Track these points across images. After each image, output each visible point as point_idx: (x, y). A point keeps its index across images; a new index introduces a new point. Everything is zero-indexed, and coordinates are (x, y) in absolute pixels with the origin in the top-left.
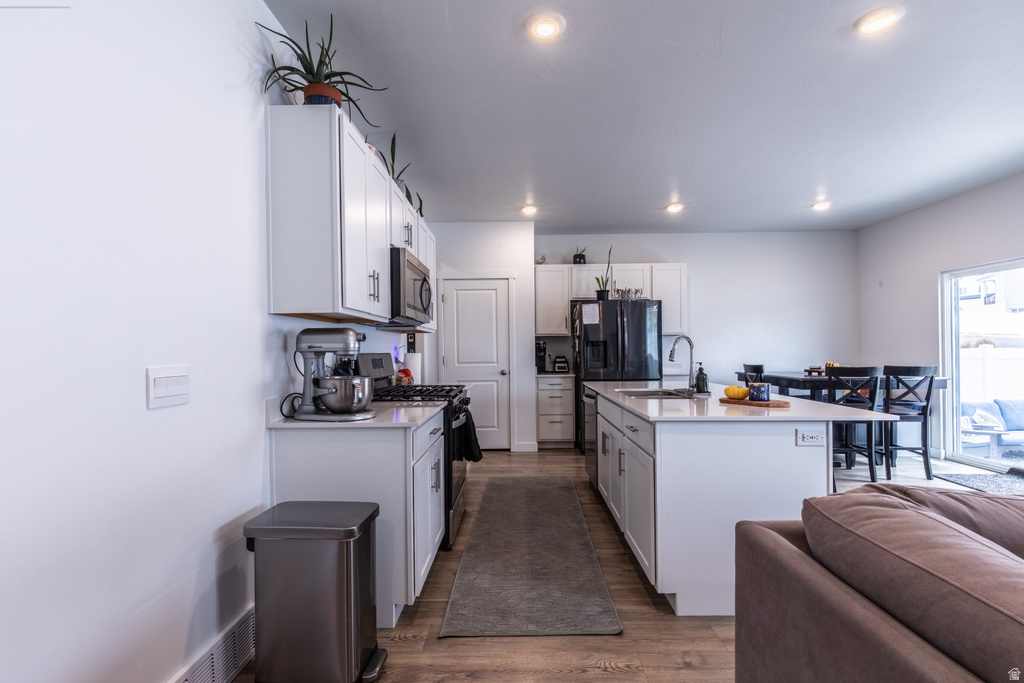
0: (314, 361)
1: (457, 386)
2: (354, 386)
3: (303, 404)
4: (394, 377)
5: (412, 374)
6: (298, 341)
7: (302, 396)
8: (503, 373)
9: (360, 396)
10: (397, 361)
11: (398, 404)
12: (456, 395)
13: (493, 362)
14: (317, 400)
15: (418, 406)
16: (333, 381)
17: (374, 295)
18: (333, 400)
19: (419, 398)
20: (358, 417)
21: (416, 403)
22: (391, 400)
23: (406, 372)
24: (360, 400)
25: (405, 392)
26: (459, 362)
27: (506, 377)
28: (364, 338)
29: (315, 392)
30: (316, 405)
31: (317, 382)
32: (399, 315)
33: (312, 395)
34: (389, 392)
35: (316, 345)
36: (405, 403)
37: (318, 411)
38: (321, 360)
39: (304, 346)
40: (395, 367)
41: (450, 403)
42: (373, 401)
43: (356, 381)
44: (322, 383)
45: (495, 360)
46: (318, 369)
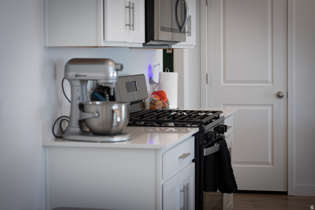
0: (79, 88)
1: (213, 112)
2: (113, 111)
3: (69, 126)
4: (148, 101)
5: (168, 97)
6: (66, 70)
7: (69, 119)
8: (279, 96)
9: (119, 120)
10: (151, 81)
11: (151, 129)
12: (211, 121)
13: (267, 82)
14: (82, 122)
15: (171, 132)
16: (96, 107)
17: (129, 25)
18: (95, 123)
19: (172, 124)
20: (116, 139)
21: (170, 129)
22: (145, 125)
23: (161, 95)
24: (118, 123)
25: (158, 117)
26: (225, 81)
27: (283, 100)
28: (122, 67)
29: (81, 116)
30: (81, 127)
31: (82, 107)
32: (153, 39)
33: (78, 119)
34: (142, 116)
35: (81, 74)
36: (158, 129)
37: (83, 133)
38: (84, 87)
39: (72, 74)
40: (149, 88)
41: (202, 130)
42: (129, 125)
43: (115, 107)
44: (86, 108)
45: (270, 79)
46: (82, 95)
